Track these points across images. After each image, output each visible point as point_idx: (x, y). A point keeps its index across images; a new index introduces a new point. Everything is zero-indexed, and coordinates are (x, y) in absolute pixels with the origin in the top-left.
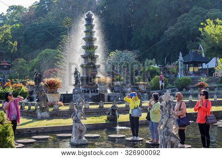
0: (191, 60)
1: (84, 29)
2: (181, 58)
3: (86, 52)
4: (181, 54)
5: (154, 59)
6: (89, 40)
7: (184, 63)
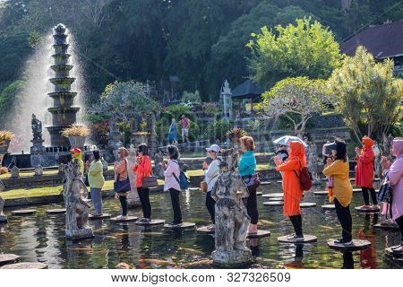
0: (247, 92)
1: (52, 51)
2: (227, 90)
3: (57, 89)
4: (226, 83)
5: (197, 92)
6: (61, 69)
7: (233, 98)
